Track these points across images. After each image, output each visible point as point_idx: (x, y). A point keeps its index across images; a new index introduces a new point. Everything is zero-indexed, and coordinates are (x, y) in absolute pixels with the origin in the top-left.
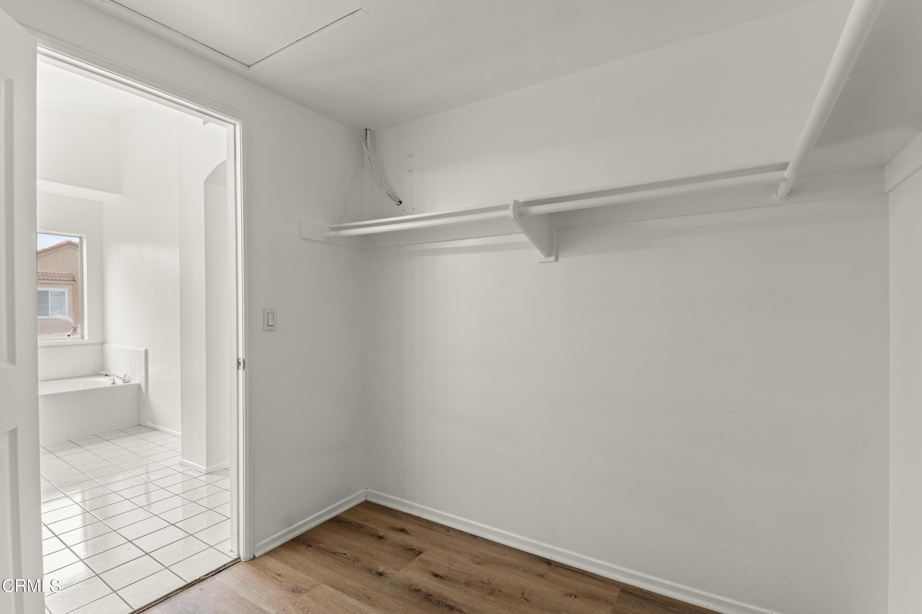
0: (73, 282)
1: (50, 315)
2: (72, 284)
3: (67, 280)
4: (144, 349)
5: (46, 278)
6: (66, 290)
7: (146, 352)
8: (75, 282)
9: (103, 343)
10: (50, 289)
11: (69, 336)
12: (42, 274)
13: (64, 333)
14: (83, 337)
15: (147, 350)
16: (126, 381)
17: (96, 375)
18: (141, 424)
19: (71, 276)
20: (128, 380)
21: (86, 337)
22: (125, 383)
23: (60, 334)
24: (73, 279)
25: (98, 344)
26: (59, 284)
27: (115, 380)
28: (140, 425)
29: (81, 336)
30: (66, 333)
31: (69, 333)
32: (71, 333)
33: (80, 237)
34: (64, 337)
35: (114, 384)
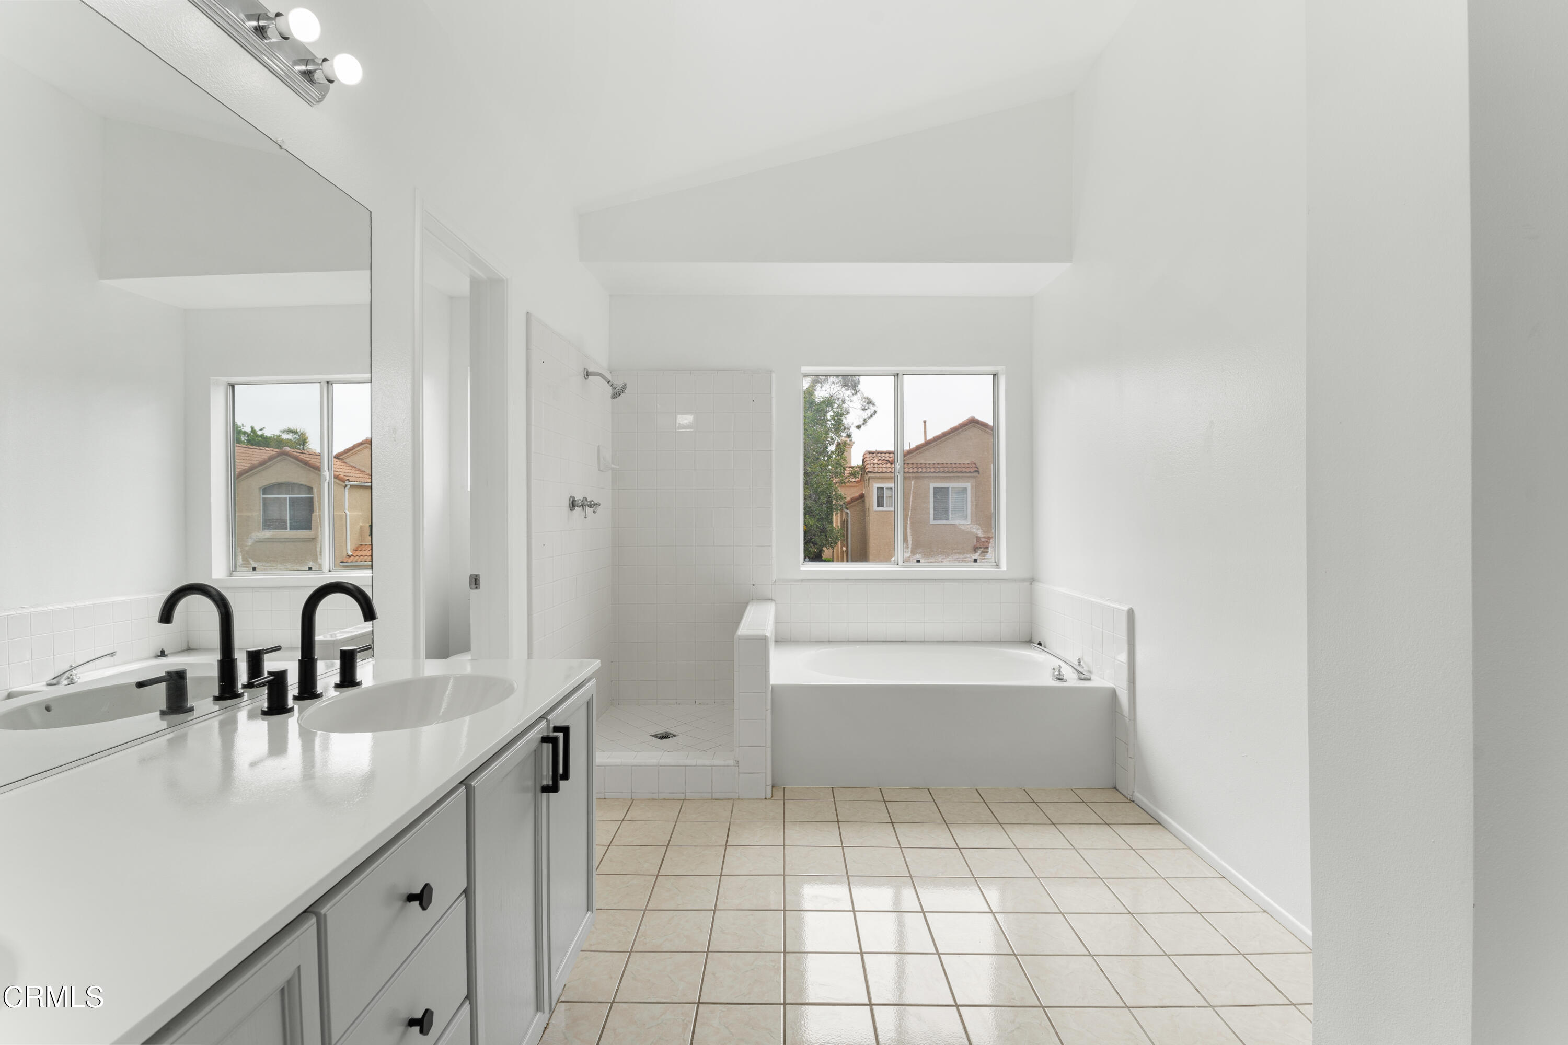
0: (975, 474)
1: (950, 519)
2: (975, 477)
3: (970, 472)
4: (1126, 608)
5: (946, 469)
6: (968, 485)
7: (1131, 614)
8: (979, 473)
9: (1032, 580)
10: (951, 485)
11: (975, 561)
12: (942, 466)
13: (968, 556)
14: (998, 565)
15: (1133, 611)
16: (1083, 676)
17: (1020, 641)
18: (1118, 788)
19: (974, 465)
20: (1087, 675)
21: (1004, 566)
22: (1081, 679)
23: (961, 557)
24: (977, 470)
25: (1024, 580)
26: (962, 477)
27: (1063, 671)
28: (1115, 788)
29: (995, 564)
30: (971, 556)
31: (976, 556)
32: (979, 556)
33: (994, 372)
34: (968, 562)
35: (1060, 679)
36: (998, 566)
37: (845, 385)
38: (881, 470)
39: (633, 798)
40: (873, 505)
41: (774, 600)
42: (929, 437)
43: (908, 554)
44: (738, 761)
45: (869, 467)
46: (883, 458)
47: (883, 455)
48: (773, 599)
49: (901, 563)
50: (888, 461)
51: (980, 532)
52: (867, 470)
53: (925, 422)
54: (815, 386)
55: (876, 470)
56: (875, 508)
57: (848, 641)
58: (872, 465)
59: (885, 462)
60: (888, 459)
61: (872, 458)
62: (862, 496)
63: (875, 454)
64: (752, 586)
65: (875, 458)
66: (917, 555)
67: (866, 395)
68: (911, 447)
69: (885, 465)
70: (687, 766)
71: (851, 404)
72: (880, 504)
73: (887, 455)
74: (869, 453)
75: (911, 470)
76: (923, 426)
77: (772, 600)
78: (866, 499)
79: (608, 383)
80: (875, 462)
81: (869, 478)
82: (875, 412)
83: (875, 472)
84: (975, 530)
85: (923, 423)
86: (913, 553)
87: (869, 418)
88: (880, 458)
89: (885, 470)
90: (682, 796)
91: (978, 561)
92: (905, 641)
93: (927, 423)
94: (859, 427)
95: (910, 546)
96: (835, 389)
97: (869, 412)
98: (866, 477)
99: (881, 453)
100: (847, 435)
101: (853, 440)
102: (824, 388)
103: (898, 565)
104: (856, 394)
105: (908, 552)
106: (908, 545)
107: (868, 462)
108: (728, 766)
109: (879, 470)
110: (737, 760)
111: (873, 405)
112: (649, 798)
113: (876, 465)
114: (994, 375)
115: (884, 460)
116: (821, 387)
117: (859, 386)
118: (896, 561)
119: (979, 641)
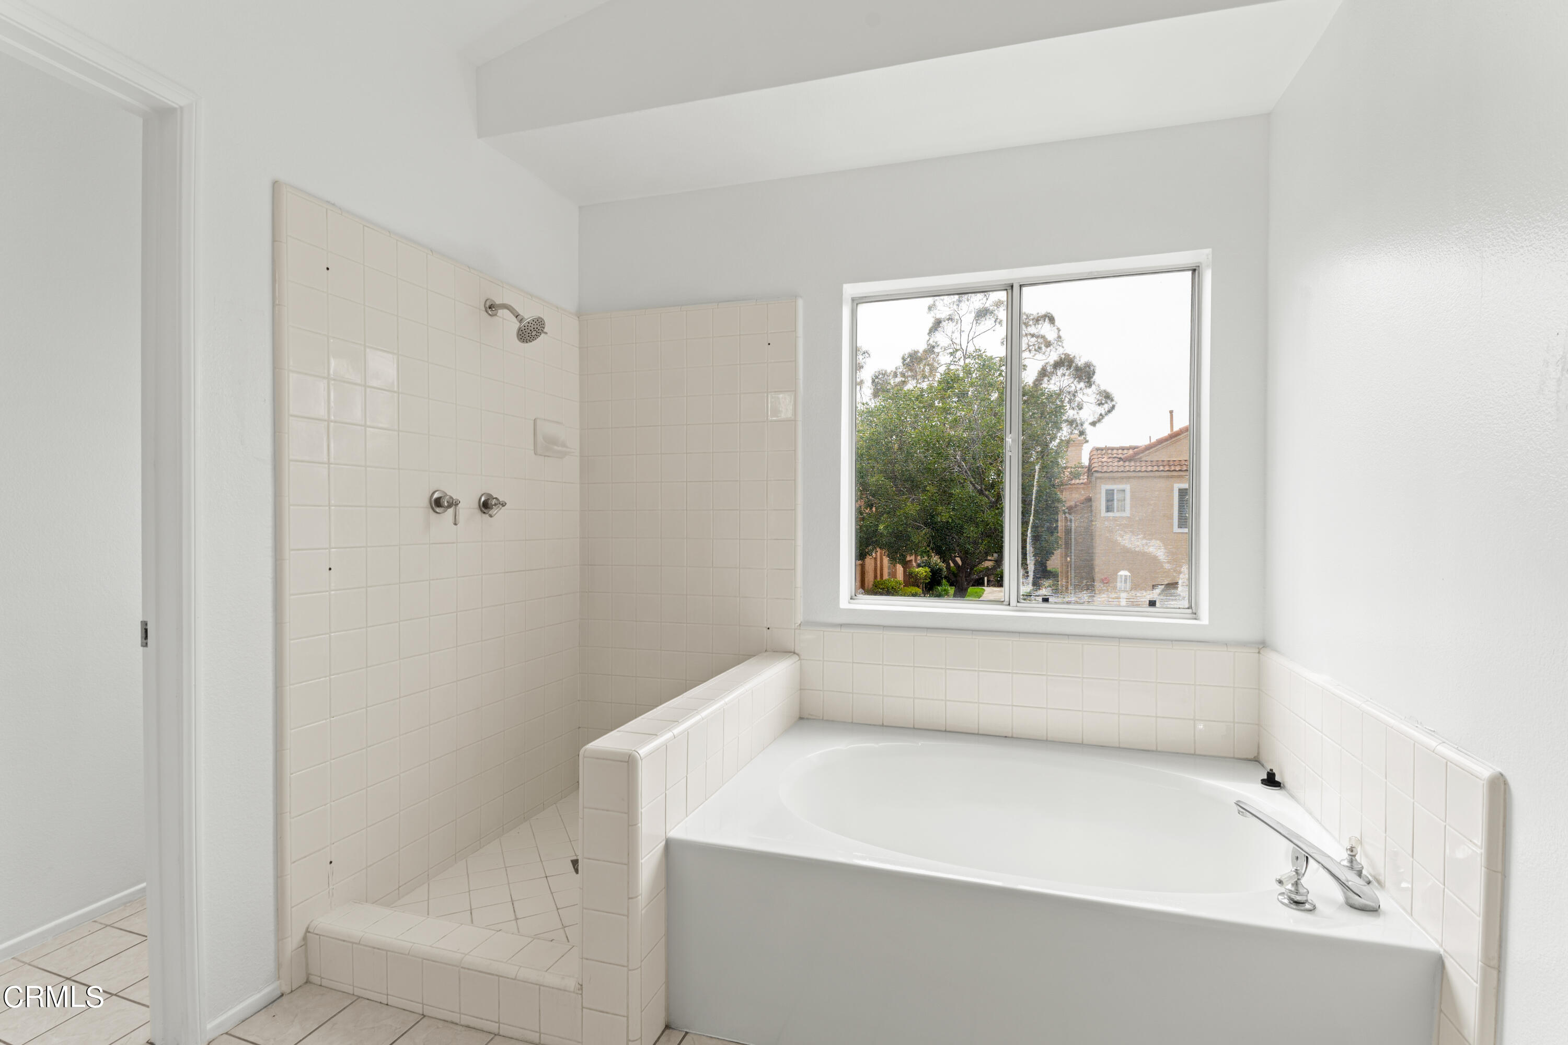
4: (1485, 772)
7: (1500, 785)
9: (1262, 645)
11: (1152, 604)
13: (1139, 595)
15: (1505, 781)
17: (1234, 758)
21: (1205, 619)
23: (1126, 595)
25: (1246, 644)
29: (1190, 611)
30: (1145, 594)
31: (1154, 595)
32: (1160, 594)
33: (1193, 265)
34: (1138, 606)
35: (1297, 903)
36: (1195, 615)
37: (1080, 379)
38: (1111, 469)
39: (425, 1014)
40: (1100, 510)
41: (798, 654)
42: (1176, 429)
43: (1027, 588)
44: (582, 985)
45: (1095, 465)
46: (1115, 455)
47: (1115, 451)
48: (796, 651)
49: (1014, 602)
50: (1120, 458)
51: (1162, 553)
52: (1093, 471)
53: (1171, 412)
54: (1043, 380)
55: (1105, 469)
56: (1103, 513)
57: (914, 728)
58: (1100, 464)
59: (1117, 459)
60: (1120, 456)
61: (1099, 456)
62: (1089, 500)
63: (1104, 451)
64: (765, 629)
65: (1104, 456)
66: (1044, 590)
67: (1103, 388)
68: (1152, 441)
69: (1116, 464)
70: (502, 977)
71: (1085, 398)
72: (1109, 509)
73: (1120, 451)
74: (1098, 449)
75: (1150, 468)
76: (1169, 416)
77: (794, 653)
78: (1094, 504)
79: (516, 317)
80: (1103, 460)
81: (1097, 478)
82: (1113, 407)
83: (1103, 471)
84: (1151, 549)
85: (1169, 414)
86: (1036, 584)
87: (1106, 414)
88: (1110, 455)
89: (1115, 469)
90: (493, 1027)
91: (1158, 604)
92: (1012, 737)
93: (1173, 413)
94: (1093, 424)
95: (1031, 574)
96: (1066, 381)
97: (1106, 407)
98: (1093, 479)
99: (1112, 449)
100: (1080, 432)
101: (1087, 439)
102: (1052, 382)
103: (1009, 604)
104: (1090, 386)
105: (1028, 584)
106: (1027, 572)
107: (1096, 460)
108: (565, 990)
109: (1108, 469)
110: (580, 983)
111: (1112, 400)
112: (447, 1019)
113: (1105, 464)
114: (1194, 270)
115: (1115, 457)
116: (1048, 381)
117: (1094, 377)
118: (1007, 599)
119: (1153, 751)
